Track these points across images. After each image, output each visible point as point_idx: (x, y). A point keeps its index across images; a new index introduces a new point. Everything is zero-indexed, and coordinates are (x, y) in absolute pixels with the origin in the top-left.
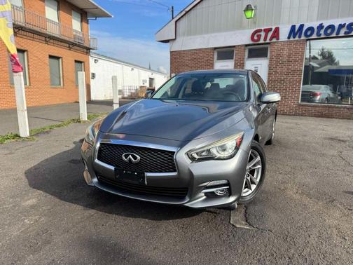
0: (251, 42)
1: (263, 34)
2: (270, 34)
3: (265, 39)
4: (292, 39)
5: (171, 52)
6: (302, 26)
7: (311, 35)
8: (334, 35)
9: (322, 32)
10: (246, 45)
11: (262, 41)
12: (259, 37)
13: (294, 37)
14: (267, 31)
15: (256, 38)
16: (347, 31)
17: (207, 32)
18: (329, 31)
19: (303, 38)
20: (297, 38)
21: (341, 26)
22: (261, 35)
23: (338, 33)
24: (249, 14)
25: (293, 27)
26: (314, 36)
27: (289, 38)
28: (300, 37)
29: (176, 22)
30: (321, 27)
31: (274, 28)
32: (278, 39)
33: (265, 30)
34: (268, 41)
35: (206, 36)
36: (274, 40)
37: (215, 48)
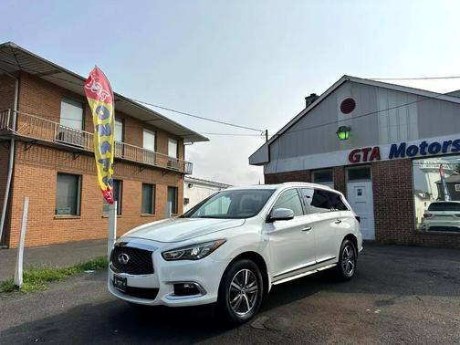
0: (351, 164)
1: (362, 154)
2: (370, 154)
3: (365, 159)
4: (394, 159)
5: (265, 175)
6: (403, 145)
7: (415, 153)
8: (441, 153)
9: (426, 150)
10: (345, 166)
11: (361, 162)
12: (358, 157)
13: (397, 157)
14: (366, 151)
15: (354, 158)
16: (454, 148)
17: (302, 155)
18: (434, 149)
19: (407, 157)
20: (400, 158)
21: (446, 144)
22: (360, 156)
23: (445, 150)
24: (343, 136)
25: (394, 147)
26: (419, 155)
27: (391, 157)
28: (403, 156)
29: (269, 146)
30: (424, 144)
31: (373, 148)
32: (379, 158)
33: (363, 150)
34: (368, 161)
35: (302, 158)
36: (375, 160)
37: (312, 170)
